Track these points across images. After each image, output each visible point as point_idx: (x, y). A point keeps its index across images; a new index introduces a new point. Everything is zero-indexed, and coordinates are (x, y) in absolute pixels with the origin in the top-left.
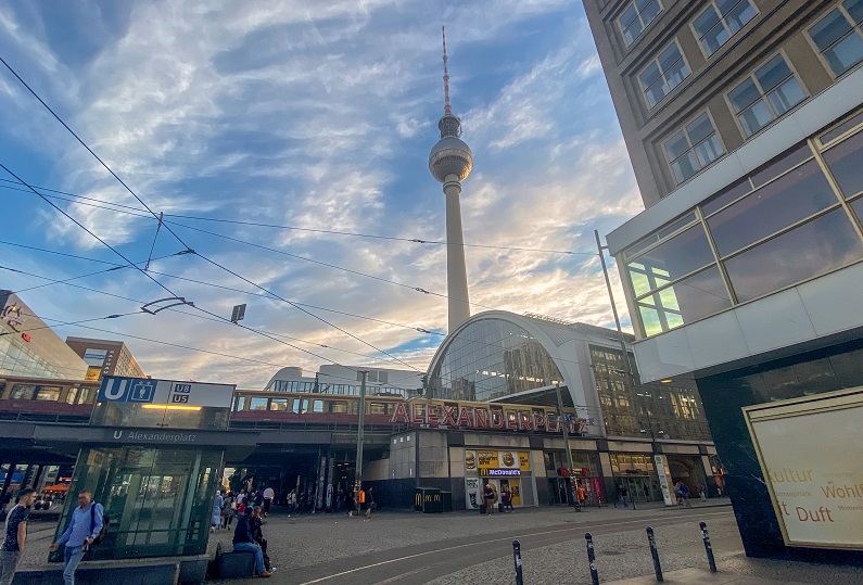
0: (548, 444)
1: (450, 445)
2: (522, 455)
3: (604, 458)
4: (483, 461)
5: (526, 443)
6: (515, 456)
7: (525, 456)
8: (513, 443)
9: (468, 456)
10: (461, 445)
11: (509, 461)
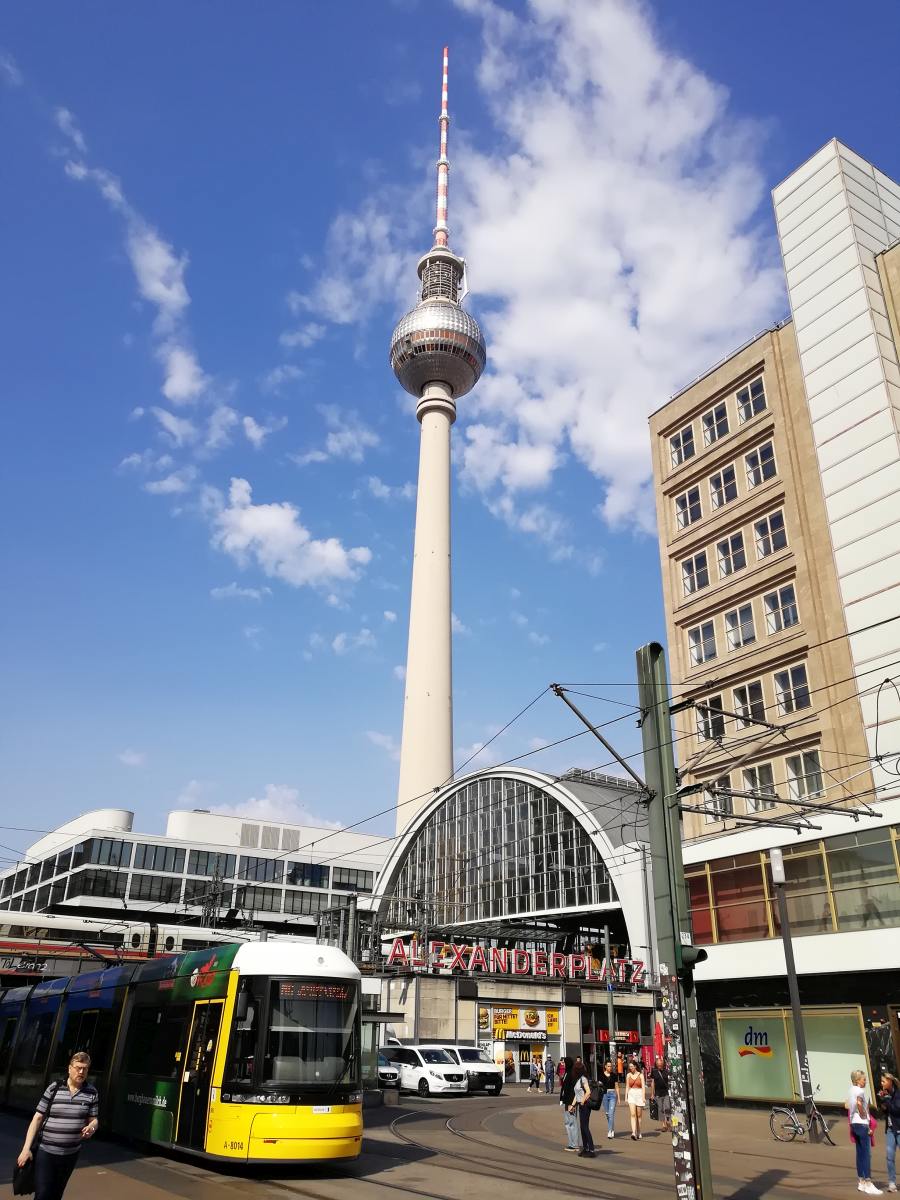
0: (586, 998)
1: (459, 998)
2: (551, 1012)
4: (498, 1019)
7: (554, 1014)
8: (540, 996)
9: (480, 1012)
10: (473, 997)
11: (534, 1021)
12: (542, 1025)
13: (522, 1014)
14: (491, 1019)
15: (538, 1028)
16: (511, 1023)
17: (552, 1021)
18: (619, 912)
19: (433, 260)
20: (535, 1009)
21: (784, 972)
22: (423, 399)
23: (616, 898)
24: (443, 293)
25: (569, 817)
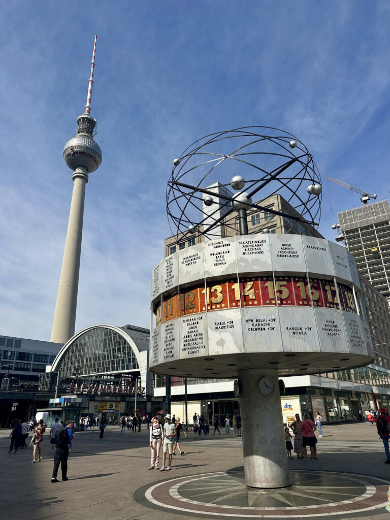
0: (127, 399)
1: (90, 400)
2: (116, 404)
3: (149, 405)
4: (101, 406)
5: (119, 399)
6: (114, 404)
7: (117, 404)
8: (114, 399)
9: (96, 405)
10: (94, 400)
11: (111, 406)
12: (114, 408)
13: (108, 404)
14: (99, 407)
15: (113, 409)
16: (105, 407)
17: (116, 406)
18: (139, 372)
19: (84, 118)
20: (112, 402)
21: (185, 393)
22: (76, 172)
23: (138, 368)
24: (87, 132)
25: (125, 342)
